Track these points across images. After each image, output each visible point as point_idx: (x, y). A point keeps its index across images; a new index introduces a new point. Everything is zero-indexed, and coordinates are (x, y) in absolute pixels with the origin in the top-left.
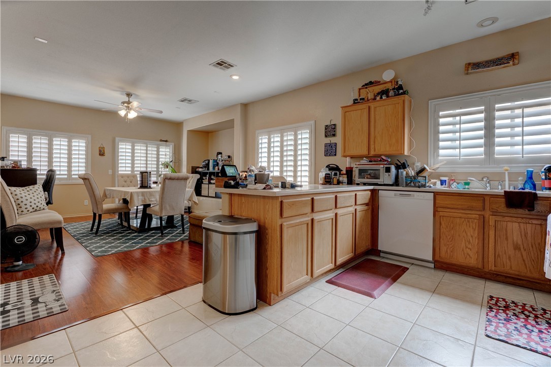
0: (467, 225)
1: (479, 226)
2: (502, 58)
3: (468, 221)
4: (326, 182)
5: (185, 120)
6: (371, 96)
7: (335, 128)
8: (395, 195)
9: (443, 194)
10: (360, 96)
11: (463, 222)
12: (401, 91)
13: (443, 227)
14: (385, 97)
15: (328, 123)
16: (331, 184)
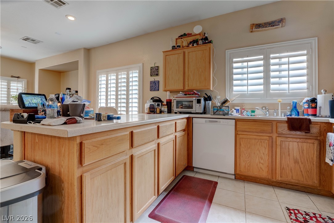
0: (260, 144)
1: (269, 145)
2: (275, 21)
3: (261, 142)
4: (150, 111)
5: (37, 60)
6: (185, 44)
7: (158, 69)
8: (206, 122)
9: (242, 120)
10: (177, 44)
11: (257, 142)
12: (207, 41)
13: (242, 147)
14: (196, 45)
15: (153, 66)
16: (155, 113)
